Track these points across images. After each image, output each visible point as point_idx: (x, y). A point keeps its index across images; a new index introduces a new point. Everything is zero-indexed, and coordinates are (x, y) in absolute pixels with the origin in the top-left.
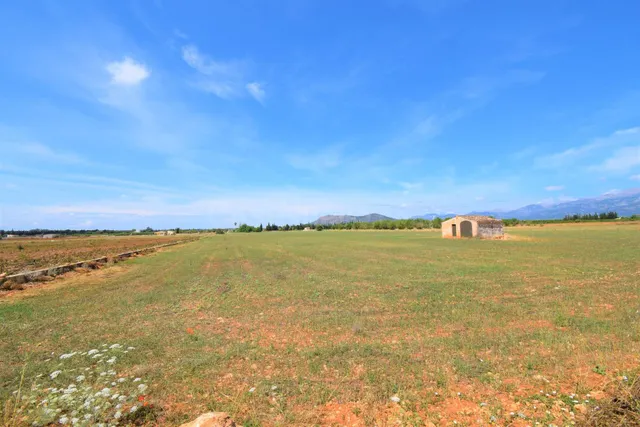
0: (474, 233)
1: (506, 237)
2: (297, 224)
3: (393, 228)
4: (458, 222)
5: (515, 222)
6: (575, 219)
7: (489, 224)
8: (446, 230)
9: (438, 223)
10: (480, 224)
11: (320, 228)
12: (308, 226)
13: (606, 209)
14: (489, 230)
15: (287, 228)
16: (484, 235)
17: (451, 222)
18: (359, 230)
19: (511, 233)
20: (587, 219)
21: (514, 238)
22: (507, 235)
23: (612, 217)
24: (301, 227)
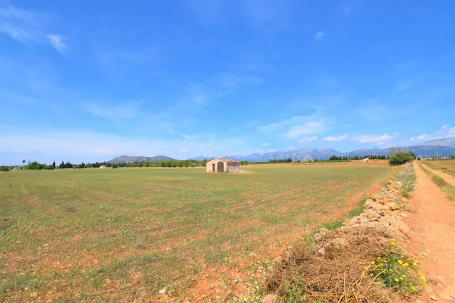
0: (225, 170)
1: (241, 172)
2: (93, 162)
3: (175, 166)
4: (216, 162)
5: (246, 163)
6: (274, 162)
7: (233, 164)
8: (209, 168)
9: (204, 163)
10: (229, 164)
11: (115, 166)
12: (104, 164)
13: (287, 157)
14: (233, 167)
15: (83, 166)
16: (230, 170)
17: (211, 163)
18: (149, 168)
19: (244, 169)
20: (280, 161)
21: (245, 172)
22: (241, 170)
23: (290, 161)
24: (97, 165)
